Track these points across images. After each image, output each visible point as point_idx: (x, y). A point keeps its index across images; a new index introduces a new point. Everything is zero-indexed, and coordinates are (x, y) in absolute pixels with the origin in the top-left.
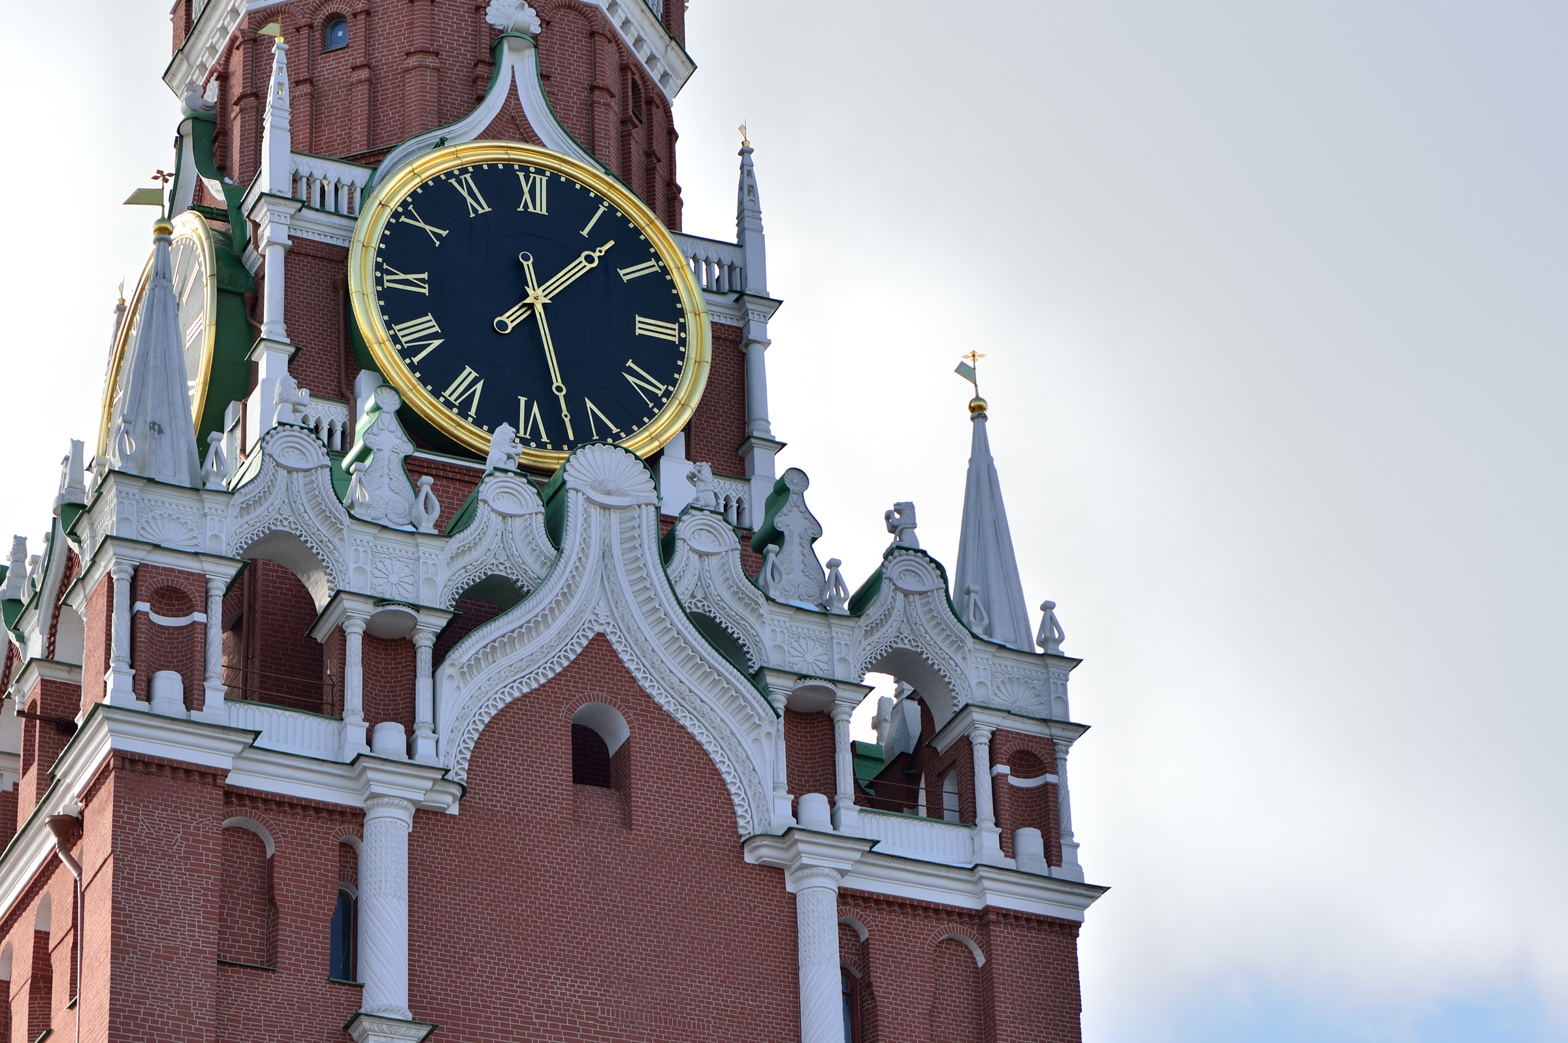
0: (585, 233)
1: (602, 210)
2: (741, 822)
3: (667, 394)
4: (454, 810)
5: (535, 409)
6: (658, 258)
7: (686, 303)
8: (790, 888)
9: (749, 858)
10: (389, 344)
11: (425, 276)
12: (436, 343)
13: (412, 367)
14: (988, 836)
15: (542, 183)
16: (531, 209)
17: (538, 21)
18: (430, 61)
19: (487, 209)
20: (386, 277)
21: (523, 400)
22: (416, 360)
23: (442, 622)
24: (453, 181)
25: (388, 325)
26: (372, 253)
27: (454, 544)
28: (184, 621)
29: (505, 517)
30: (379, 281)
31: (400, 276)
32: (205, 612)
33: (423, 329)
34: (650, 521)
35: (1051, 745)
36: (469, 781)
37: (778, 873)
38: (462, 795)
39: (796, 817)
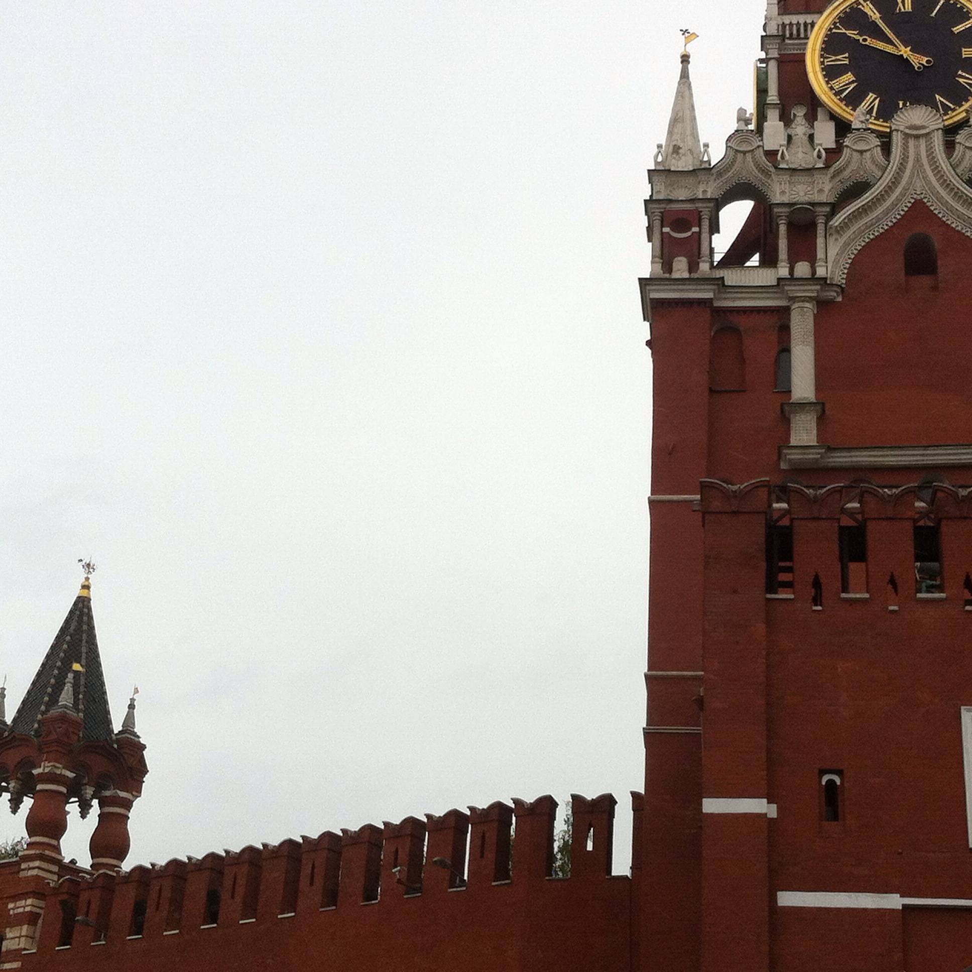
0: (933, 15)
1: (942, 2)
4: (840, 299)
10: (828, 92)
11: (847, 55)
12: (852, 86)
13: (841, 100)
16: (903, 10)
20: (826, 60)
21: (901, 103)
22: (843, 96)
23: (828, 209)
25: (827, 83)
26: (818, 52)
27: (832, 170)
28: (689, 234)
29: (861, 152)
30: (822, 63)
31: (834, 58)
32: (700, 226)
33: (846, 80)
34: (938, 138)
36: (846, 284)
38: (843, 290)
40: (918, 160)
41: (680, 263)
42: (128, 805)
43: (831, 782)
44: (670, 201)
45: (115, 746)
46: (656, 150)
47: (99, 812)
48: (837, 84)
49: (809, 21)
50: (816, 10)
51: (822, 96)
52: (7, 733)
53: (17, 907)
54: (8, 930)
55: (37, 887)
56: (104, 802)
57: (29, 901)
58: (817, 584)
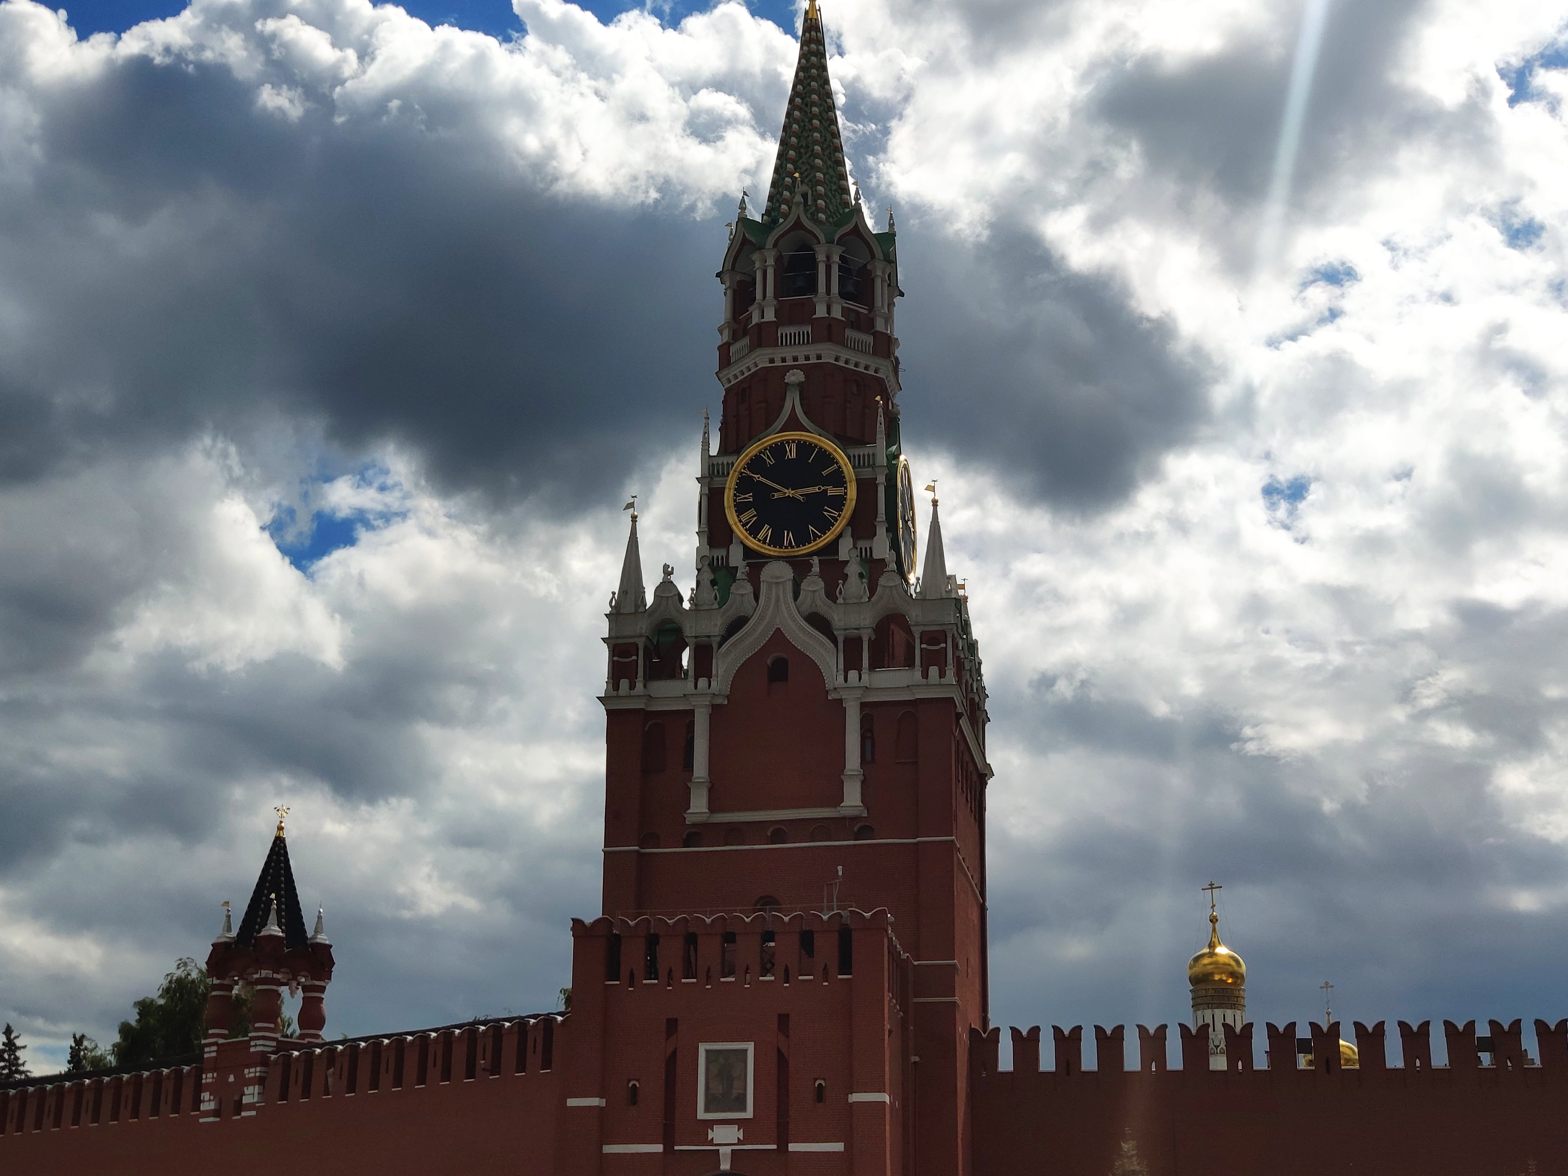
0: (810, 461)
1: (817, 449)
2: (827, 685)
3: (839, 515)
4: (726, 703)
5: (790, 534)
6: (837, 463)
7: (847, 479)
8: (844, 706)
9: (829, 698)
10: (739, 524)
11: (751, 494)
12: (755, 518)
13: (746, 530)
14: (918, 673)
15: (794, 446)
16: (790, 457)
17: (804, 376)
18: (764, 405)
19: (774, 462)
20: (738, 498)
21: (786, 532)
22: (747, 527)
23: (719, 639)
24: (762, 455)
25: (738, 516)
26: (732, 491)
27: (722, 610)
28: (630, 660)
29: (742, 595)
30: (735, 501)
31: (743, 496)
32: (637, 655)
33: (750, 514)
34: (789, 586)
35: (944, 633)
36: (730, 692)
37: (840, 701)
38: (728, 697)
39: (846, 680)
40: (778, 600)
41: (624, 683)
42: (322, 989)
43: (634, 1085)
44: (618, 638)
45: (310, 949)
46: (611, 595)
47: (303, 996)
48: (744, 518)
49: (730, 462)
50: (738, 452)
51: (734, 527)
52: (233, 946)
53: (251, 1073)
54: (245, 1089)
55: (262, 1059)
56: (305, 989)
57: (258, 1069)
58: (632, 975)
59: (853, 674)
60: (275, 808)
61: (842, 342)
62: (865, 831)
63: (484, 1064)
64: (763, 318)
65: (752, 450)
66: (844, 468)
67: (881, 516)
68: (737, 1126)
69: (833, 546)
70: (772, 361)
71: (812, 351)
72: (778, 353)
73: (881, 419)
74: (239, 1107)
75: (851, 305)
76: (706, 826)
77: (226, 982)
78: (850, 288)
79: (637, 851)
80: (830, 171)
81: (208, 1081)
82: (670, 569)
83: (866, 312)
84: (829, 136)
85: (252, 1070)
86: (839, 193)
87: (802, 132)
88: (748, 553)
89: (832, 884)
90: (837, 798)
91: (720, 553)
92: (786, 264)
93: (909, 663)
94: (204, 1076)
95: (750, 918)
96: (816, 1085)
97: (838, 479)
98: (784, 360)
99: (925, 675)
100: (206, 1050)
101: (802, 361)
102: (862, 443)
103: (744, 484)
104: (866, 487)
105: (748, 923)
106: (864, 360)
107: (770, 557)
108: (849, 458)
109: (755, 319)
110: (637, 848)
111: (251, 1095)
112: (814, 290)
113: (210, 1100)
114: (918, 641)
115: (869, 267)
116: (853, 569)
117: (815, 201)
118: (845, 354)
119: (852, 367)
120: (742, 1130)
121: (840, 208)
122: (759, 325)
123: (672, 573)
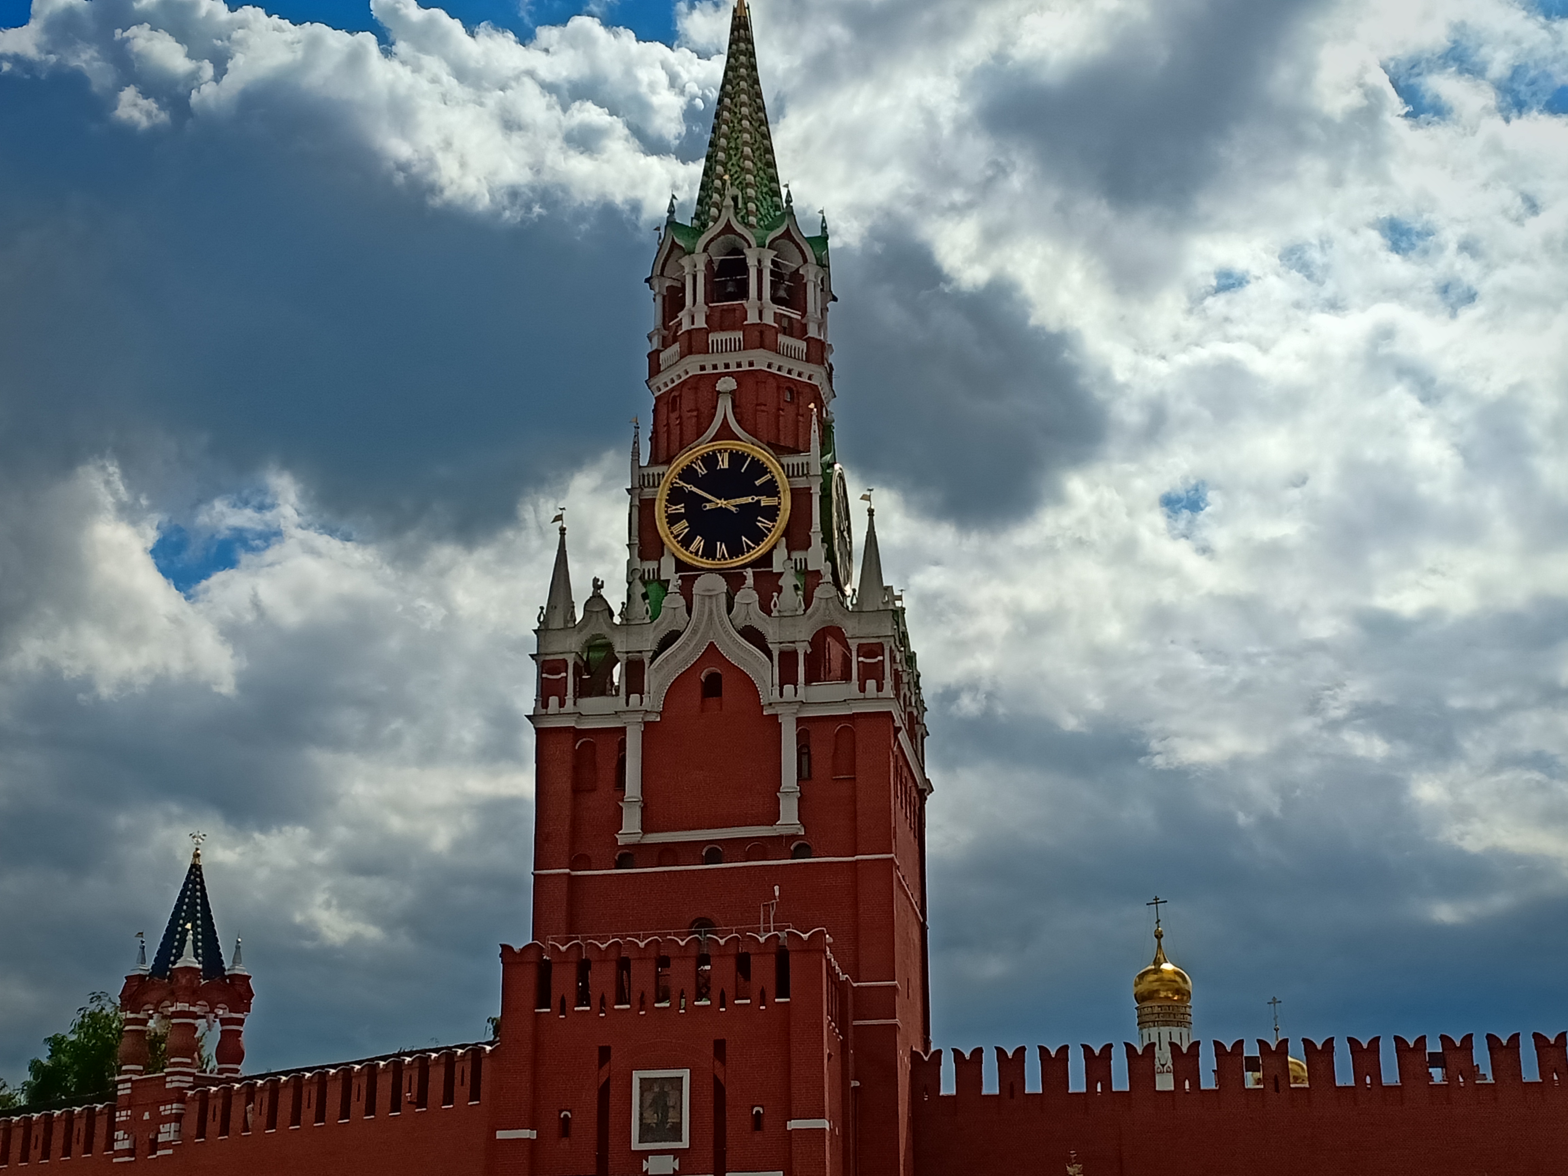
1: (749, 459)
2: (762, 701)
3: (773, 526)
4: (659, 719)
5: (723, 545)
6: (770, 472)
7: (780, 489)
8: (780, 721)
9: (765, 713)
10: (670, 535)
11: (683, 505)
12: (687, 530)
13: (678, 542)
14: (855, 687)
15: (726, 455)
16: (722, 467)
17: (736, 383)
18: (695, 413)
19: (706, 472)
20: (670, 509)
21: (718, 544)
22: (679, 539)
23: (651, 654)
24: (694, 465)
25: (669, 528)
26: (663, 501)
27: (654, 624)
28: (559, 676)
29: (674, 608)
30: (666, 512)
32: (566, 672)
33: (683, 526)
34: (723, 599)
35: (881, 645)
36: (663, 708)
37: (775, 716)
38: (660, 713)
39: (781, 695)
40: (711, 614)
41: (553, 700)
42: (241, 1022)
44: (547, 654)
45: (228, 981)
46: (539, 610)
47: (221, 1029)
48: (677, 528)
49: (661, 473)
50: (668, 462)
51: (665, 539)
52: (147, 978)
53: (166, 1110)
54: (161, 1126)
55: (179, 1095)
56: (224, 1022)
57: (174, 1106)
58: (563, 1001)
59: (788, 688)
60: (191, 835)
61: (775, 349)
62: (803, 850)
63: (411, 1096)
64: (693, 323)
65: (682, 461)
66: (777, 478)
67: (816, 526)
68: (672, 1156)
69: (766, 559)
70: (703, 368)
71: (744, 357)
72: (708, 360)
73: (815, 427)
74: (154, 1146)
75: (783, 310)
76: (638, 847)
77: (141, 1016)
78: (782, 293)
79: (569, 874)
80: (761, 172)
81: (122, 1119)
82: (600, 583)
83: (799, 318)
84: (759, 138)
85: (169, 1107)
86: (769, 196)
87: (731, 133)
88: (681, 566)
89: (769, 905)
90: (773, 817)
91: (651, 565)
92: (716, 269)
93: (846, 676)
94: (118, 1114)
95: (685, 942)
96: (754, 1113)
97: (771, 489)
98: (715, 367)
99: (862, 689)
100: (120, 1087)
101: (733, 368)
102: (796, 451)
103: (676, 495)
104: (801, 497)
105: (683, 947)
106: (797, 366)
107: (703, 569)
108: (782, 466)
109: (686, 326)
110: (567, 871)
111: (167, 1133)
112: (745, 295)
113: (124, 1139)
114: (854, 654)
115: (801, 272)
116: (788, 581)
117: (745, 204)
118: (777, 361)
119: (784, 373)
120: (677, 1160)
121: (771, 211)
122: (689, 332)
123: (602, 586)
